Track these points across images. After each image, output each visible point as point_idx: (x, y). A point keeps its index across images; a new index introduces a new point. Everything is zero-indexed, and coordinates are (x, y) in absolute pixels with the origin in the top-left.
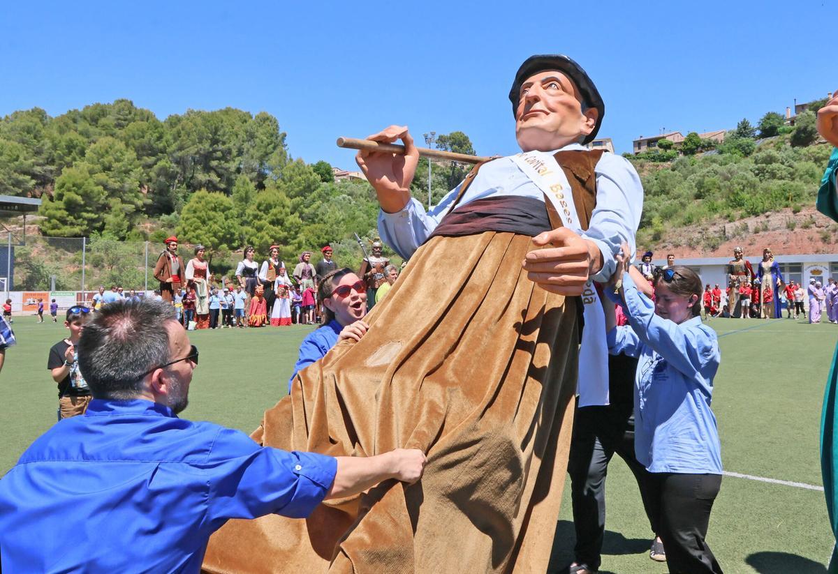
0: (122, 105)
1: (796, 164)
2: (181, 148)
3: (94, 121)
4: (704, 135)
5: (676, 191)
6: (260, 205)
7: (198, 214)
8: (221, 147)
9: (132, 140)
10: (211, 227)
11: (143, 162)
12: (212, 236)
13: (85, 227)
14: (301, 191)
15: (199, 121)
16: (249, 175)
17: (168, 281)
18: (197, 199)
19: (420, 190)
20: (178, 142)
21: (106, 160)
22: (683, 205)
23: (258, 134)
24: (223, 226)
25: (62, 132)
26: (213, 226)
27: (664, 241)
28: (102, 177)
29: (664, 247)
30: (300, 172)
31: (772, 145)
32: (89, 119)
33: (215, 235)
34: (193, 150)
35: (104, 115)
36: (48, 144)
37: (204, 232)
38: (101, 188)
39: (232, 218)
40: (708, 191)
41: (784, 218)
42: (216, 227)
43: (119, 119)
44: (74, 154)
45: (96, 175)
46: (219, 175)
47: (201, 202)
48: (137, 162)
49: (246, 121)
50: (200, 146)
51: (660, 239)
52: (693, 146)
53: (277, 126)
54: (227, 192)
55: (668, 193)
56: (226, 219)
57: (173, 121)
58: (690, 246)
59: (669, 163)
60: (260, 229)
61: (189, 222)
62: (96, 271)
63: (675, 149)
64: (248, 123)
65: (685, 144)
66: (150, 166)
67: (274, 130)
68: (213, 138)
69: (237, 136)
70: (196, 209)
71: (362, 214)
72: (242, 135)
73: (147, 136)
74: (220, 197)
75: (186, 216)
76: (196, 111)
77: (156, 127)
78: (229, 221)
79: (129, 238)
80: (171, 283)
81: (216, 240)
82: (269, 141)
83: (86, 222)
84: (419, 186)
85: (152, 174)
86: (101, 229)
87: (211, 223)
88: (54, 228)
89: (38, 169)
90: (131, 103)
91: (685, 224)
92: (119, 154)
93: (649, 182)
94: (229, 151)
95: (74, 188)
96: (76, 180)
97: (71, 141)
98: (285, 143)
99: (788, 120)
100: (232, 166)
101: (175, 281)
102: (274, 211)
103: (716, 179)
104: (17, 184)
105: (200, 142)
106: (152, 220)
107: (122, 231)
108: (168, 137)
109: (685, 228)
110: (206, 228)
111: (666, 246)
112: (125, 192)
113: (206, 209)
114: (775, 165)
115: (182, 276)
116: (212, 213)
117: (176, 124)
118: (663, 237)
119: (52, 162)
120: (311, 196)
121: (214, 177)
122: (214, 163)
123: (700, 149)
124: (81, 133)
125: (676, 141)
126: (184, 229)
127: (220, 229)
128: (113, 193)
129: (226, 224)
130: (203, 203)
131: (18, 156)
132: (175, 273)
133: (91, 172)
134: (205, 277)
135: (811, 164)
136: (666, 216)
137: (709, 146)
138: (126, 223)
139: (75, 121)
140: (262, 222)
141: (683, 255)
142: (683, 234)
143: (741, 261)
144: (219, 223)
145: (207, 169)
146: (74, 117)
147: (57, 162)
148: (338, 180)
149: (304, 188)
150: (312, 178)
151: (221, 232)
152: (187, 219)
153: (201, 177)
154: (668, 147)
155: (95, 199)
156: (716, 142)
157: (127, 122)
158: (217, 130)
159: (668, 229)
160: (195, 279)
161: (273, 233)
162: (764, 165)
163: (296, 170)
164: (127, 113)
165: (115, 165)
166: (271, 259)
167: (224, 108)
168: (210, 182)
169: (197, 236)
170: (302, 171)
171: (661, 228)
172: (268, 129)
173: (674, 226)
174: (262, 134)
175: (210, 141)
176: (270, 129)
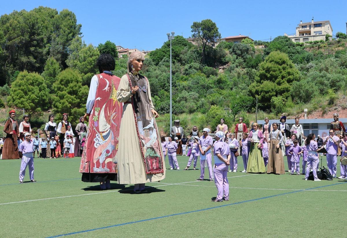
2: (10, 39)
6: (62, 81)
7: (22, 87)
8: (37, 37)
10: (30, 96)
12: (31, 102)
14: (92, 68)
15: (21, 19)
16: (55, 57)
17: (11, 133)
18: (21, 77)
19: (180, 64)
20: (8, 35)
23: (62, 26)
24: (38, 96)
26: (32, 96)
27: (336, 105)
29: (335, 109)
30: (91, 54)
33: (33, 101)
34: (17, 41)
37: (26, 100)
39: (44, 89)
42: (33, 96)
46: (35, 58)
47: (23, 79)
50: (22, 37)
51: (333, 103)
53: (75, 20)
56: (40, 90)
57: (4, 20)
60: (62, 97)
61: (16, 93)
64: (55, 18)
67: (73, 23)
68: (31, 31)
69: (47, 28)
70: (20, 84)
72: (51, 27)
74: (35, 75)
75: (14, 89)
76: (19, 12)
78: (42, 92)
80: (12, 134)
81: (34, 105)
82: (69, 31)
84: (179, 61)
87: (30, 93)
94: (42, 40)
98: (81, 32)
100: (45, 50)
101: (14, 133)
102: (71, 85)
105: (23, 35)
110: (27, 97)
111: (337, 109)
113: (27, 84)
115: (17, 130)
116: (31, 87)
117: (6, 22)
118: (335, 102)
121: (32, 59)
122: (32, 49)
126: (13, 97)
127: (36, 97)
129: (40, 94)
130: (25, 80)
132: (14, 129)
134: (29, 131)
140: (64, 92)
143: (337, 122)
144: (35, 93)
145: (28, 53)
148: (120, 55)
151: (37, 99)
152: (15, 91)
153: (24, 59)
158: (33, 25)
160: (24, 132)
161: (70, 100)
163: (88, 53)
166: (63, 121)
167: (38, 7)
168: (30, 62)
169: (21, 102)
170: (93, 54)
171: (334, 95)
172: (69, 22)
173: (345, 94)
174: (64, 26)
175: (29, 34)
176: (70, 22)
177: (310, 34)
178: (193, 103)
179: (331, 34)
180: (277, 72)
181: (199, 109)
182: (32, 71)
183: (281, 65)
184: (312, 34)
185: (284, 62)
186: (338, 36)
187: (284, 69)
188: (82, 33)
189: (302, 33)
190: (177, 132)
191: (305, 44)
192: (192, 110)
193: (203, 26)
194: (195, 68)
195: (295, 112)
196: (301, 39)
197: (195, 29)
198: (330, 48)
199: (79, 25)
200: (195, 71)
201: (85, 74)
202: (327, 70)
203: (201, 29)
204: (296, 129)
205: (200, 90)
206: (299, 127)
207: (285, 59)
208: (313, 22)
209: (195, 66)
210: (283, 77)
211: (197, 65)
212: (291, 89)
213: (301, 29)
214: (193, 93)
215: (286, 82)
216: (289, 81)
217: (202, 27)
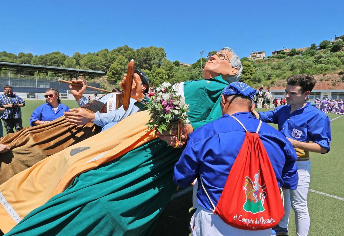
0: (125, 47)
1: (330, 59)
2: (139, 58)
3: (119, 51)
4: (298, 49)
5: (283, 68)
6: (157, 73)
8: (149, 57)
9: (128, 56)
13: (116, 79)
14: (169, 69)
15: (144, 50)
16: (156, 65)
21: (120, 62)
22: (285, 73)
23: (159, 53)
25: (112, 55)
27: (274, 84)
28: (120, 66)
29: (274, 86)
30: (169, 64)
31: (323, 52)
34: (142, 58)
35: (121, 50)
36: (109, 58)
38: (120, 69)
40: (295, 68)
41: (319, 77)
43: (125, 51)
44: (114, 60)
46: (149, 65)
50: (144, 57)
51: (273, 83)
52: (293, 53)
53: (164, 51)
54: (150, 70)
55: (281, 69)
57: (138, 51)
58: (283, 86)
59: (284, 59)
60: (157, 79)
63: (287, 54)
64: (156, 50)
65: (290, 52)
69: (153, 54)
71: (186, 75)
72: (155, 54)
73: (131, 55)
74: (147, 71)
76: (143, 47)
77: (133, 52)
82: (162, 55)
86: (120, 79)
88: (110, 79)
89: (107, 64)
90: (128, 46)
91: (283, 79)
92: (124, 60)
93: (275, 65)
94: (151, 58)
95: (114, 69)
96: (114, 67)
97: (114, 57)
98: (166, 56)
99: (331, 43)
100: (152, 62)
102: (160, 75)
103: (298, 64)
104: (102, 68)
108: (136, 55)
109: (283, 80)
112: (125, 70)
114: (322, 59)
118: (274, 83)
119: (110, 62)
120: (172, 71)
121: (148, 66)
123: (296, 54)
124: (116, 55)
125: (287, 51)
128: (123, 70)
131: (102, 61)
133: (118, 65)
135: (337, 59)
136: (278, 76)
137: (299, 53)
139: (115, 52)
140: (158, 77)
141: (280, 89)
142: (282, 82)
145: (146, 63)
146: (115, 51)
147: (111, 62)
148: (181, 66)
149: (170, 68)
150: (172, 66)
153: (144, 65)
154: (284, 53)
155: (119, 72)
156: (302, 51)
158: (148, 52)
159: (277, 80)
161: (160, 81)
162: (318, 59)
164: (127, 49)
165: (123, 63)
166: (151, 87)
167: (150, 47)
168: (146, 67)
171: (274, 80)
172: (162, 52)
173: (279, 79)
175: (146, 56)
177: (256, 57)
179: (265, 57)
180: (246, 70)
182: (146, 69)
183: (248, 67)
184: (257, 57)
185: (249, 66)
186: (268, 57)
187: (249, 69)
189: (253, 57)
191: (254, 61)
195: (254, 87)
196: (252, 59)
198: (265, 62)
199: (166, 53)
201: (167, 71)
202: (265, 70)
204: (268, 94)
206: (270, 93)
207: (250, 65)
208: (258, 52)
210: (248, 72)
212: (252, 77)
213: (252, 55)
215: (249, 74)
216: (251, 74)
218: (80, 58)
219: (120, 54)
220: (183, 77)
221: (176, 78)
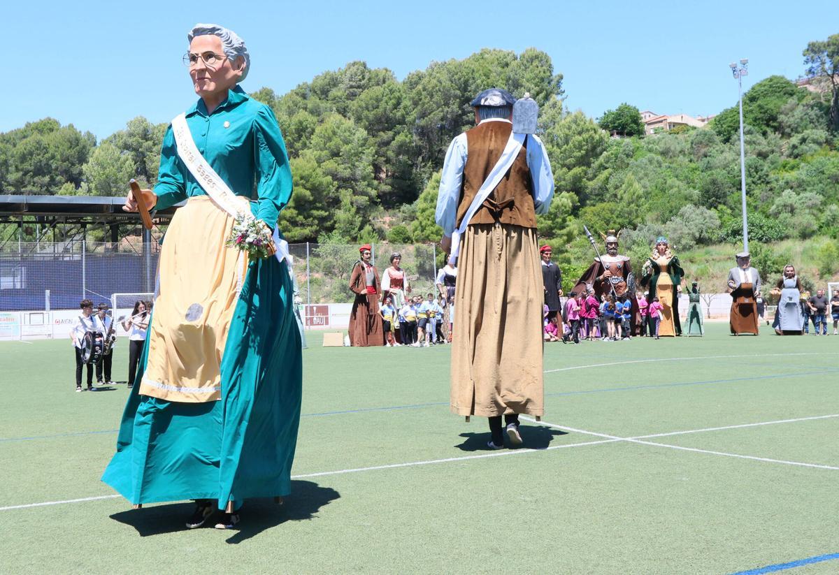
0: (354, 69)
2: (423, 115)
9: (366, 112)
11: (378, 139)
13: (315, 228)
14: (582, 157)
15: (444, 77)
17: (363, 292)
19: (778, 135)
20: (419, 107)
21: (332, 144)
23: (524, 81)
25: (291, 113)
28: (330, 165)
30: (579, 129)
32: (318, 92)
34: (438, 115)
35: (335, 85)
38: (329, 178)
43: (352, 87)
44: (303, 139)
45: (324, 164)
48: (372, 140)
49: (507, 65)
50: (446, 109)
53: (550, 66)
57: (413, 80)
61: (425, 214)
62: (327, 280)
64: (510, 67)
66: (387, 143)
67: (544, 72)
68: (463, 96)
71: (678, 183)
73: (382, 104)
75: (422, 207)
77: (392, 91)
79: (361, 238)
80: (365, 295)
82: (537, 89)
83: (316, 222)
84: (776, 129)
85: (391, 154)
86: (330, 229)
90: (364, 65)
92: (347, 134)
95: (302, 181)
96: (304, 171)
97: (301, 123)
98: (562, 89)
101: (370, 293)
105: (447, 104)
106: (391, 211)
107: (354, 229)
108: (406, 102)
112: (356, 180)
115: (377, 286)
117: (417, 83)
120: (596, 164)
124: (312, 112)
128: (346, 182)
132: (369, 284)
133: (319, 161)
134: (403, 286)
138: (358, 220)
139: (304, 97)
146: (303, 94)
148: (649, 130)
149: (587, 151)
150: (597, 137)
155: (325, 193)
157: (361, 90)
158: (466, 83)
160: (392, 290)
163: (574, 126)
164: (362, 79)
165: (345, 149)
167: (478, 51)
169: (437, 231)
170: (583, 129)
172: (537, 72)
174: (528, 81)
175: (458, 100)
176: (540, 72)
178: (808, 217)
181: (825, 229)
188: (564, 92)
190: (743, 281)
192: (808, 231)
193: (832, 47)
194: (816, 142)
197: (812, 57)
199: (559, 76)
200: (815, 147)
201: (570, 169)
203: (828, 55)
205: (828, 187)
209: (815, 137)
211: (821, 134)
214: (808, 194)
217: (830, 50)
218: (150, 143)
219: (329, 105)
220: (663, 190)
221: (624, 203)
